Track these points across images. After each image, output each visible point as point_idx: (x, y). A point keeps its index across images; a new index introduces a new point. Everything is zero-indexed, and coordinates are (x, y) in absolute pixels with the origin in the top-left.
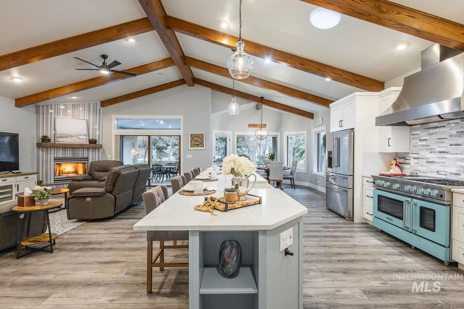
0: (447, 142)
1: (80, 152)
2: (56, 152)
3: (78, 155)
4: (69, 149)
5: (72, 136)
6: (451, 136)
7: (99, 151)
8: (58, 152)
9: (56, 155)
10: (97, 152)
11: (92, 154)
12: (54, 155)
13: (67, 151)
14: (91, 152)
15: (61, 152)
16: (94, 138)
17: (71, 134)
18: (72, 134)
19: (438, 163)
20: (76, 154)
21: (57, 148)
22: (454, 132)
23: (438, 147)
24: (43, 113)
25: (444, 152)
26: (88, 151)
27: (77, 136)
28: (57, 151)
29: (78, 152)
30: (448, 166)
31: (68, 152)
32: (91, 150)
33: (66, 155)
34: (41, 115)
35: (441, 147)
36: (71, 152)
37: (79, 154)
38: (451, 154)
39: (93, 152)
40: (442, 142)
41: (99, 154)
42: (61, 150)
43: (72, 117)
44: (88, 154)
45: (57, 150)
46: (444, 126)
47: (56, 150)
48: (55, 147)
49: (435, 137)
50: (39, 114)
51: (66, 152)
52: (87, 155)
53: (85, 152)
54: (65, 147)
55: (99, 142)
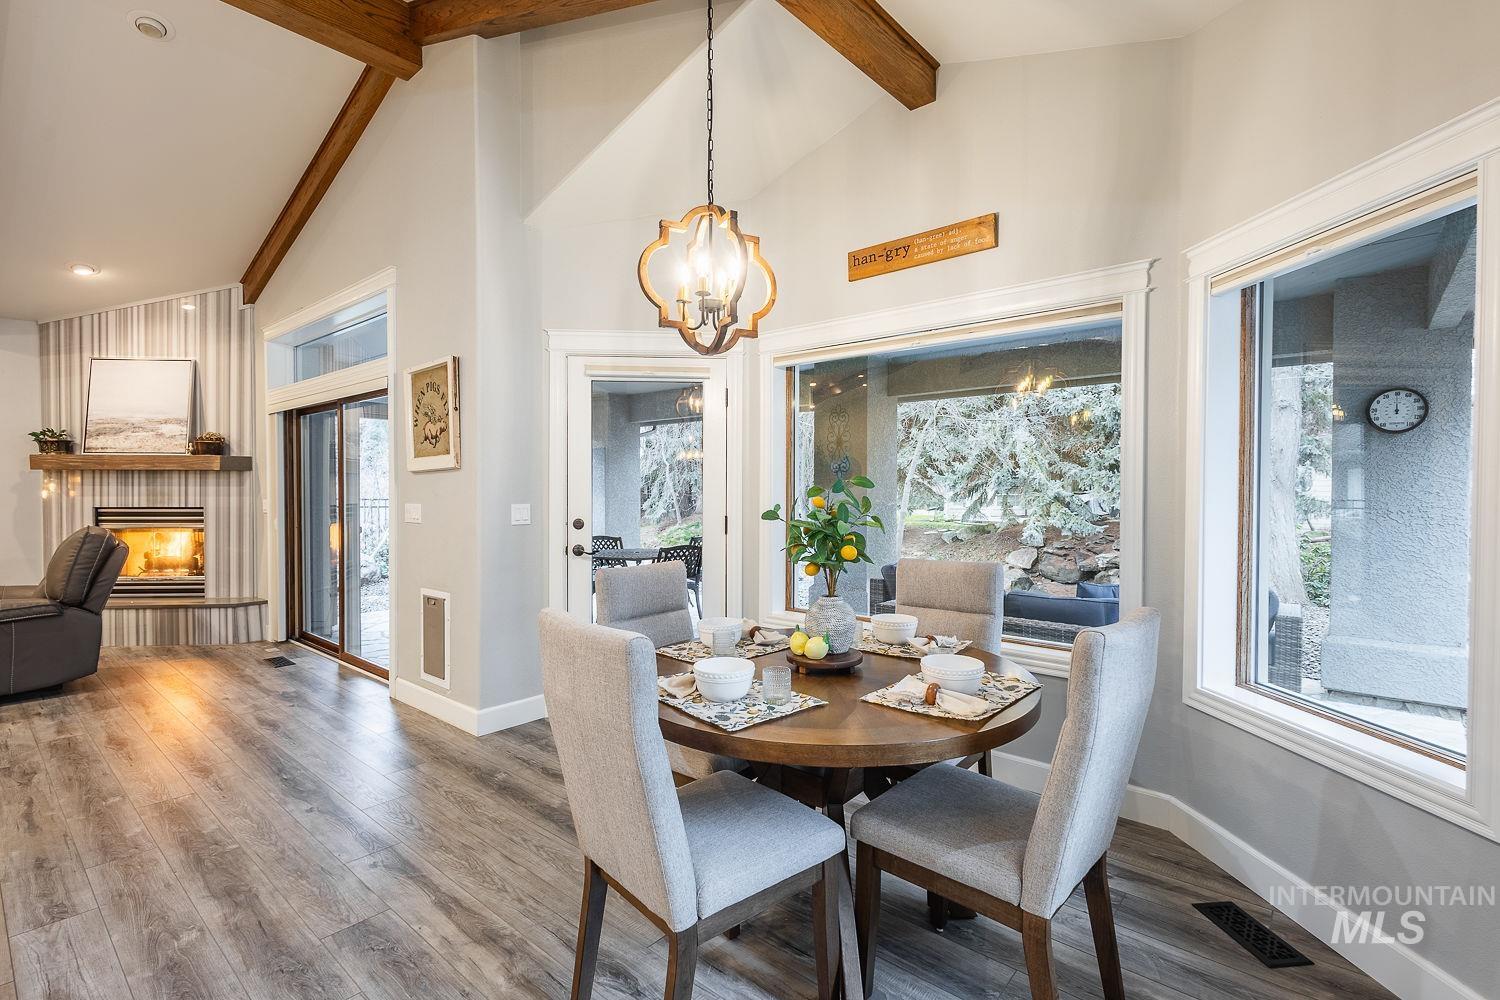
1: (175, 488)
2: (97, 488)
3: (166, 497)
4: (139, 478)
5: (135, 428)
7: (241, 484)
8: (105, 488)
9: (97, 498)
10: (234, 489)
11: (218, 495)
12: (91, 498)
13: (133, 485)
14: (211, 489)
15: (113, 488)
16: (223, 433)
17: (133, 420)
18: (137, 418)
20: (162, 494)
21: (101, 471)
24: (58, 352)
26: (203, 484)
27: (152, 426)
28: (101, 485)
29: (166, 487)
31: (136, 488)
32: (211, 479)
33: (130, 498)
34: (52, 357)
36: (143, 488)
37: (170, 495)
39: (221, 488)
41: (240, 494)
42: (113, 478)
43: (146, 355)
44: (203, 494)
45: (101, 478)
47: (97, 480)
48: (94, 471)
50: (48, 354)
51: (130, 487)
52: (198, 498)
53: (191, 489)
54: (124, 469)
55: (240, 446)
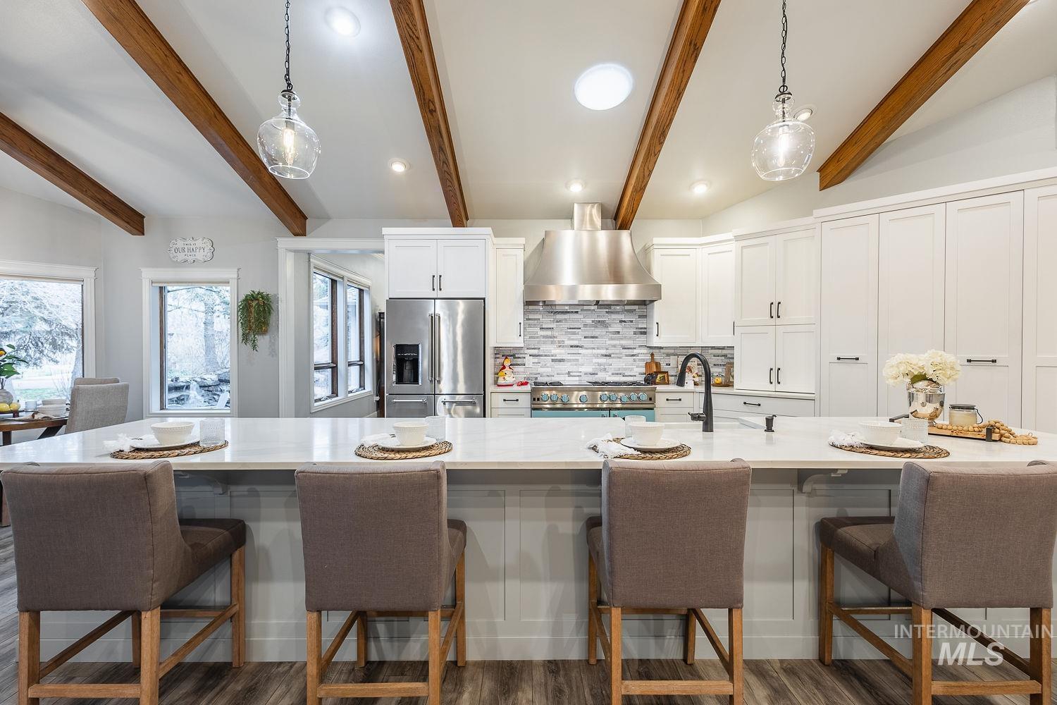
0: (582, 333)
6: (585, 325)
19: (569, 360)
22: (589, 321)
23: (569, 339)
25: (577, 346)
30: (583, 365)
35: (573, 339)
38: (586, 348)
40: (574, 333)
46: (577, 312)
49: (565, 325)
